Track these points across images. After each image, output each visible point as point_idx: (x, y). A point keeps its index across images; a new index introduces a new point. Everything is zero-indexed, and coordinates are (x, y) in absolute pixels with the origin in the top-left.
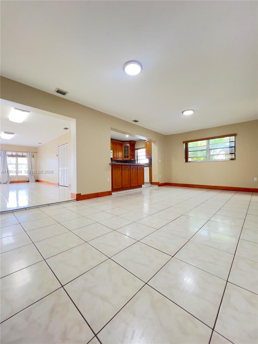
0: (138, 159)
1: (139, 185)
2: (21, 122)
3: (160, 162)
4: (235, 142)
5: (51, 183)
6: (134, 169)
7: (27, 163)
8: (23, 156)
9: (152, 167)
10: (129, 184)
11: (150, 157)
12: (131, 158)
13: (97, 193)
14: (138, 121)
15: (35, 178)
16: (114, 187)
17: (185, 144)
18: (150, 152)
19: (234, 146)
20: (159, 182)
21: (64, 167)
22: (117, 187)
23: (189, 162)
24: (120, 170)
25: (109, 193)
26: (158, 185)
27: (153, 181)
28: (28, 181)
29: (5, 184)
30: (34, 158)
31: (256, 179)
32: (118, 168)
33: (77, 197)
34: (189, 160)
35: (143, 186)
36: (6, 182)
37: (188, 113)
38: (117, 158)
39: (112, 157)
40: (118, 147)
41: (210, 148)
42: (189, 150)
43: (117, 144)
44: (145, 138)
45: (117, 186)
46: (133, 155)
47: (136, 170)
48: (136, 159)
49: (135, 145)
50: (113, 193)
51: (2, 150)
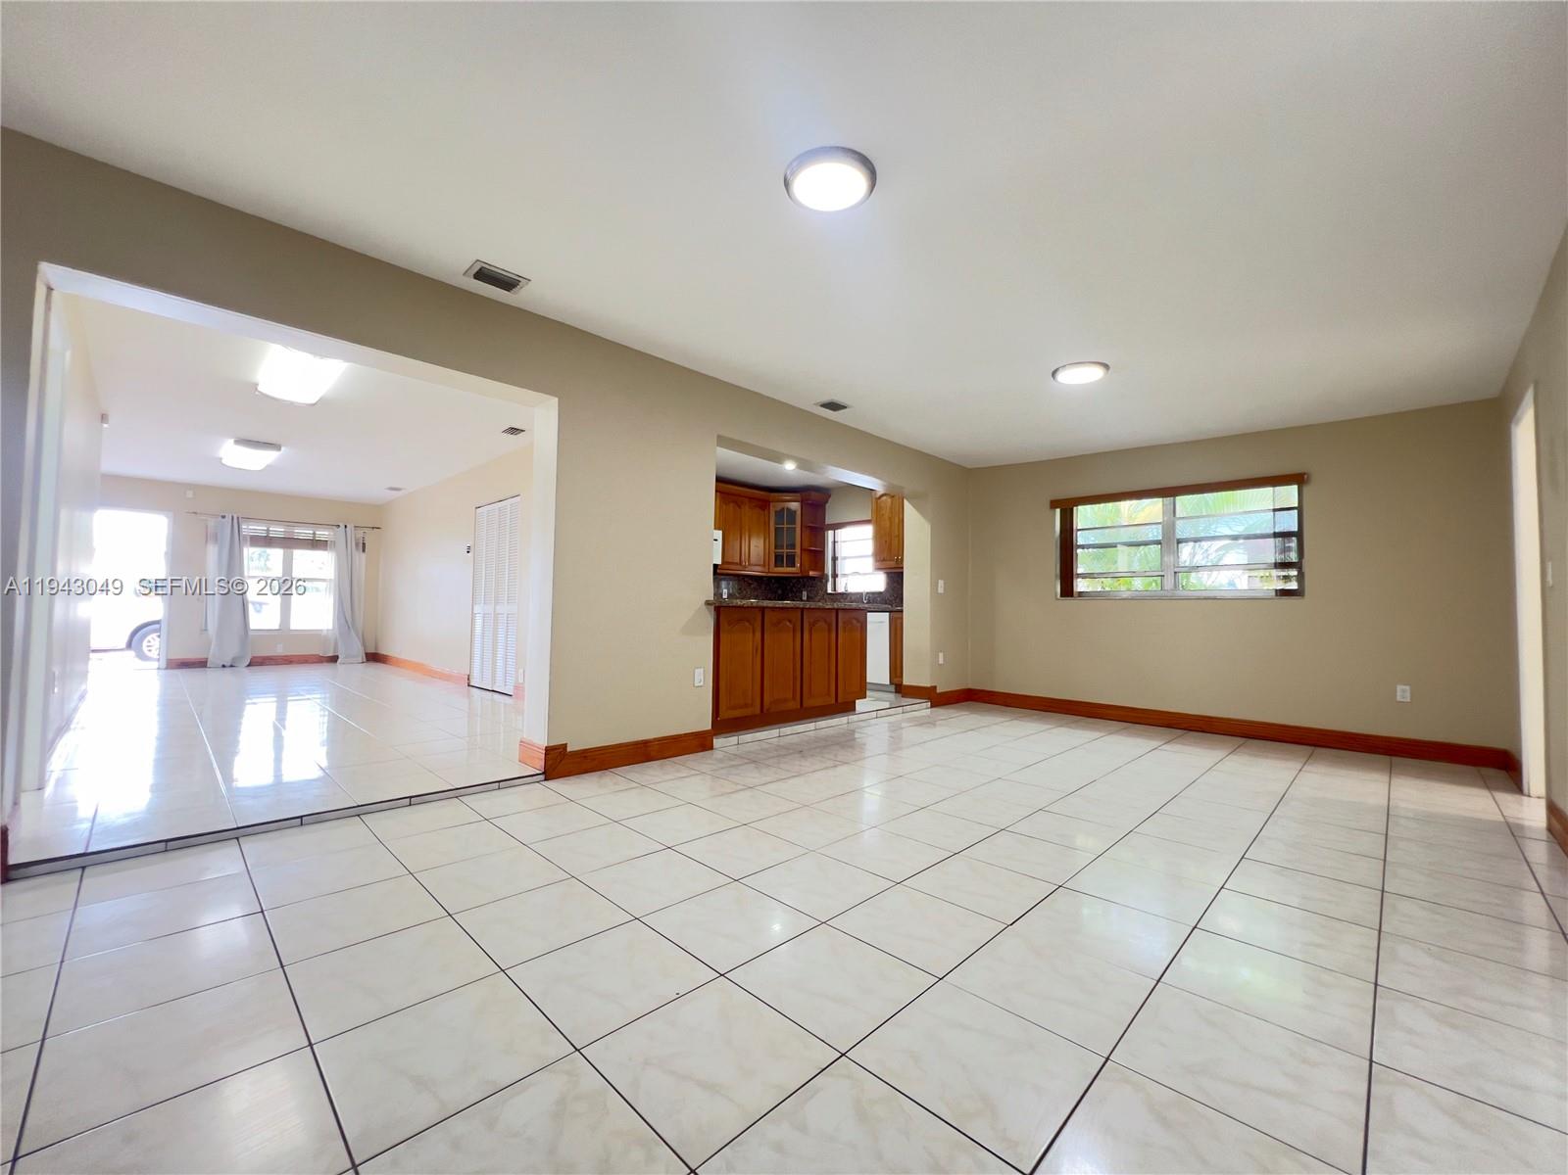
0: (839, 572)
1: (840, 700)
2: (314, 402)
3: (941, 590)
4: (1300, 509)
5: (436, 672)
6: (821, 624)
7: (333, 578)
8: (315, 544)
9: (902, 611)
10: (794, 698)
11: (892, 564)
12: (806, 565)
13: (645, 743)
14: (844, 407)
15: (364, 644)
16: (724, 714)
17: (1058, 511)
18: (895, 542)
19: (1295, 528)
20: (935, 687)
21: (497, 602)
22: (737, 713)
23: (1081, 594)
24: (754, 632)
25: (698, 743)
26: (929, 699)
27: (906, 681)
28: (334, 659)
29: (228, 670)
30: (363, 555)
31: (1408, 694)
32: (747, 624)
33: (550, 762)
34: (1081, 585)
35: (860, 705)
36: (234, 659)
37: (1081, 377)
38: (740, 563)
39: (719, 561)
40: (748, 512)
41: (1179, 535)
42: (1080, 542)
43: (747, 500)
44: (874, 479)
45: (741, 707)
46: (816, 555)
47: (830, 630)
48: (829, 570)
49: (827, 505)
50: (718, 742)
51: (223, 517)
